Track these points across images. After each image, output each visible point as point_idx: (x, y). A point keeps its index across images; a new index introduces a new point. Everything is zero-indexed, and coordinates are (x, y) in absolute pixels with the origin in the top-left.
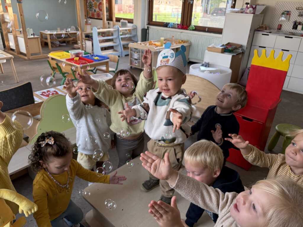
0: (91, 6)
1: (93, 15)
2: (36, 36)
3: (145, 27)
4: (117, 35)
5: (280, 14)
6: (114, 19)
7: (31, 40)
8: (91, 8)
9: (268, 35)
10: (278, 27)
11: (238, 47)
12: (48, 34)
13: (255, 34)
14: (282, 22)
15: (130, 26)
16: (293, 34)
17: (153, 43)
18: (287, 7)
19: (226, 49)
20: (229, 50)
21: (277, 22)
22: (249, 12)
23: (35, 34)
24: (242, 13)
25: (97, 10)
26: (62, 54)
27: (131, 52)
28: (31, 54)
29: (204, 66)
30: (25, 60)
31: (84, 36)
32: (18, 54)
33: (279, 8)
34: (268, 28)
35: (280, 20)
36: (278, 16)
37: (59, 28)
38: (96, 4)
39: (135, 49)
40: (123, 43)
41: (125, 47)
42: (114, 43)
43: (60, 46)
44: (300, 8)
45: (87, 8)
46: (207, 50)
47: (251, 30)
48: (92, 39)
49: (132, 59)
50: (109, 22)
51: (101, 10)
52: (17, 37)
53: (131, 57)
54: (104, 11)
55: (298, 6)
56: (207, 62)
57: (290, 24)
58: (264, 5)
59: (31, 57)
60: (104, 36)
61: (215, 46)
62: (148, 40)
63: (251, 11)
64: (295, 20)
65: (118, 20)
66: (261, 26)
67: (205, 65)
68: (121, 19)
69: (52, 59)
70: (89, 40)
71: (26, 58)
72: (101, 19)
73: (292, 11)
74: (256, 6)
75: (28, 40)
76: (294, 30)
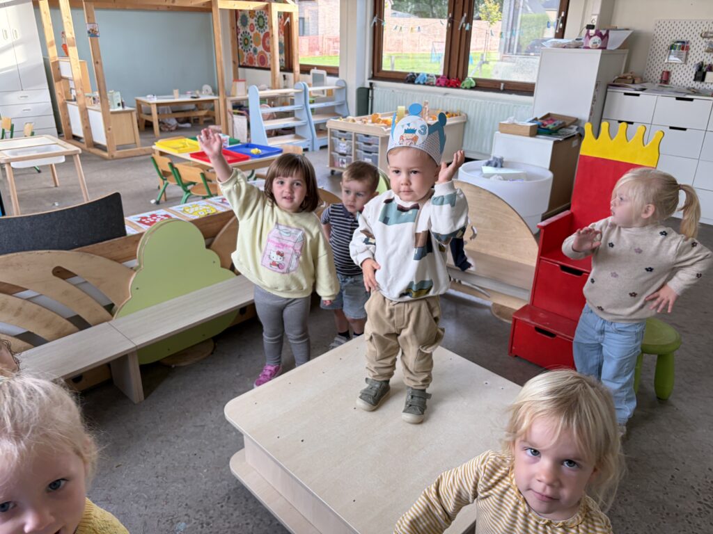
0: (246, 42)
1: (251, 60)
2: (127, 108)
3: (364, 83)
4: (303, 103)
5: (666, 48)
6: (297, 68)
7: (118, 115)
8: (246, 45)
9: (638, 95)
10: (662, 78)
11: (567, 123)
12: (153, 104)
13: (608, 93)
14: (671, 66)
15: (331, 82)
16: (696, 92)
17: (382, 119)
18: (680, 33)
19: (542, 127)
20: (548, 129)
21: (660, 65)
22: (592, 46)
23: (125, 104)
24: (577, 48)
25: (260, 48)
26: (183, 143)
27: (333, 138)
28: (117, 146)
29: (491, 166)
30: (104, 159)
31: (230, 107)
32: (88, 147)
33: (662, 35)
34: (639, 79)
35: (666, 61)
36: (660, 53)
37: (176, 92)
38: (256, 35)
39: (341, 131)
40: (315, 119)
41: (321, 130)
42: (297, 119)
43: (178, 129)
44: (709, 35)
45: (238, 46)
46: (499, 130)
47: (597, 85)
48: (248, 112)
49: (333, 153)
50: (286, 74)
51: (267, 49)
52: (87, 109)
53: (333, 150)
54: (274, 49)
55: (706, 31)
56: (498, 157)
57: (688, 69)
58: (627, 29)
59: (116, 154)
60: (274, 106)
61: (516, 122)
62: (371, 113)
63: (596, 43)
64: (701, 60)
65: (305, 70)
66: (622, 75)
67: (494, 163)
68: (313, 67)
69: (162, 154)
70: (242, 114)
71: (106, 154)
72: (269, 69)
73: (692, 41)
74: (608, 31)
75: (112, 117)
76: (698, 83)
